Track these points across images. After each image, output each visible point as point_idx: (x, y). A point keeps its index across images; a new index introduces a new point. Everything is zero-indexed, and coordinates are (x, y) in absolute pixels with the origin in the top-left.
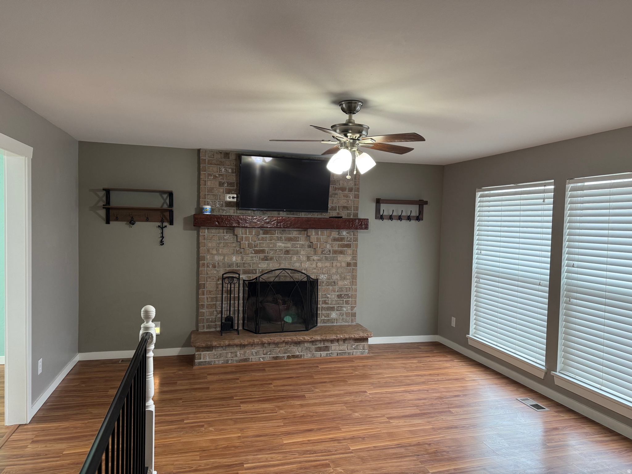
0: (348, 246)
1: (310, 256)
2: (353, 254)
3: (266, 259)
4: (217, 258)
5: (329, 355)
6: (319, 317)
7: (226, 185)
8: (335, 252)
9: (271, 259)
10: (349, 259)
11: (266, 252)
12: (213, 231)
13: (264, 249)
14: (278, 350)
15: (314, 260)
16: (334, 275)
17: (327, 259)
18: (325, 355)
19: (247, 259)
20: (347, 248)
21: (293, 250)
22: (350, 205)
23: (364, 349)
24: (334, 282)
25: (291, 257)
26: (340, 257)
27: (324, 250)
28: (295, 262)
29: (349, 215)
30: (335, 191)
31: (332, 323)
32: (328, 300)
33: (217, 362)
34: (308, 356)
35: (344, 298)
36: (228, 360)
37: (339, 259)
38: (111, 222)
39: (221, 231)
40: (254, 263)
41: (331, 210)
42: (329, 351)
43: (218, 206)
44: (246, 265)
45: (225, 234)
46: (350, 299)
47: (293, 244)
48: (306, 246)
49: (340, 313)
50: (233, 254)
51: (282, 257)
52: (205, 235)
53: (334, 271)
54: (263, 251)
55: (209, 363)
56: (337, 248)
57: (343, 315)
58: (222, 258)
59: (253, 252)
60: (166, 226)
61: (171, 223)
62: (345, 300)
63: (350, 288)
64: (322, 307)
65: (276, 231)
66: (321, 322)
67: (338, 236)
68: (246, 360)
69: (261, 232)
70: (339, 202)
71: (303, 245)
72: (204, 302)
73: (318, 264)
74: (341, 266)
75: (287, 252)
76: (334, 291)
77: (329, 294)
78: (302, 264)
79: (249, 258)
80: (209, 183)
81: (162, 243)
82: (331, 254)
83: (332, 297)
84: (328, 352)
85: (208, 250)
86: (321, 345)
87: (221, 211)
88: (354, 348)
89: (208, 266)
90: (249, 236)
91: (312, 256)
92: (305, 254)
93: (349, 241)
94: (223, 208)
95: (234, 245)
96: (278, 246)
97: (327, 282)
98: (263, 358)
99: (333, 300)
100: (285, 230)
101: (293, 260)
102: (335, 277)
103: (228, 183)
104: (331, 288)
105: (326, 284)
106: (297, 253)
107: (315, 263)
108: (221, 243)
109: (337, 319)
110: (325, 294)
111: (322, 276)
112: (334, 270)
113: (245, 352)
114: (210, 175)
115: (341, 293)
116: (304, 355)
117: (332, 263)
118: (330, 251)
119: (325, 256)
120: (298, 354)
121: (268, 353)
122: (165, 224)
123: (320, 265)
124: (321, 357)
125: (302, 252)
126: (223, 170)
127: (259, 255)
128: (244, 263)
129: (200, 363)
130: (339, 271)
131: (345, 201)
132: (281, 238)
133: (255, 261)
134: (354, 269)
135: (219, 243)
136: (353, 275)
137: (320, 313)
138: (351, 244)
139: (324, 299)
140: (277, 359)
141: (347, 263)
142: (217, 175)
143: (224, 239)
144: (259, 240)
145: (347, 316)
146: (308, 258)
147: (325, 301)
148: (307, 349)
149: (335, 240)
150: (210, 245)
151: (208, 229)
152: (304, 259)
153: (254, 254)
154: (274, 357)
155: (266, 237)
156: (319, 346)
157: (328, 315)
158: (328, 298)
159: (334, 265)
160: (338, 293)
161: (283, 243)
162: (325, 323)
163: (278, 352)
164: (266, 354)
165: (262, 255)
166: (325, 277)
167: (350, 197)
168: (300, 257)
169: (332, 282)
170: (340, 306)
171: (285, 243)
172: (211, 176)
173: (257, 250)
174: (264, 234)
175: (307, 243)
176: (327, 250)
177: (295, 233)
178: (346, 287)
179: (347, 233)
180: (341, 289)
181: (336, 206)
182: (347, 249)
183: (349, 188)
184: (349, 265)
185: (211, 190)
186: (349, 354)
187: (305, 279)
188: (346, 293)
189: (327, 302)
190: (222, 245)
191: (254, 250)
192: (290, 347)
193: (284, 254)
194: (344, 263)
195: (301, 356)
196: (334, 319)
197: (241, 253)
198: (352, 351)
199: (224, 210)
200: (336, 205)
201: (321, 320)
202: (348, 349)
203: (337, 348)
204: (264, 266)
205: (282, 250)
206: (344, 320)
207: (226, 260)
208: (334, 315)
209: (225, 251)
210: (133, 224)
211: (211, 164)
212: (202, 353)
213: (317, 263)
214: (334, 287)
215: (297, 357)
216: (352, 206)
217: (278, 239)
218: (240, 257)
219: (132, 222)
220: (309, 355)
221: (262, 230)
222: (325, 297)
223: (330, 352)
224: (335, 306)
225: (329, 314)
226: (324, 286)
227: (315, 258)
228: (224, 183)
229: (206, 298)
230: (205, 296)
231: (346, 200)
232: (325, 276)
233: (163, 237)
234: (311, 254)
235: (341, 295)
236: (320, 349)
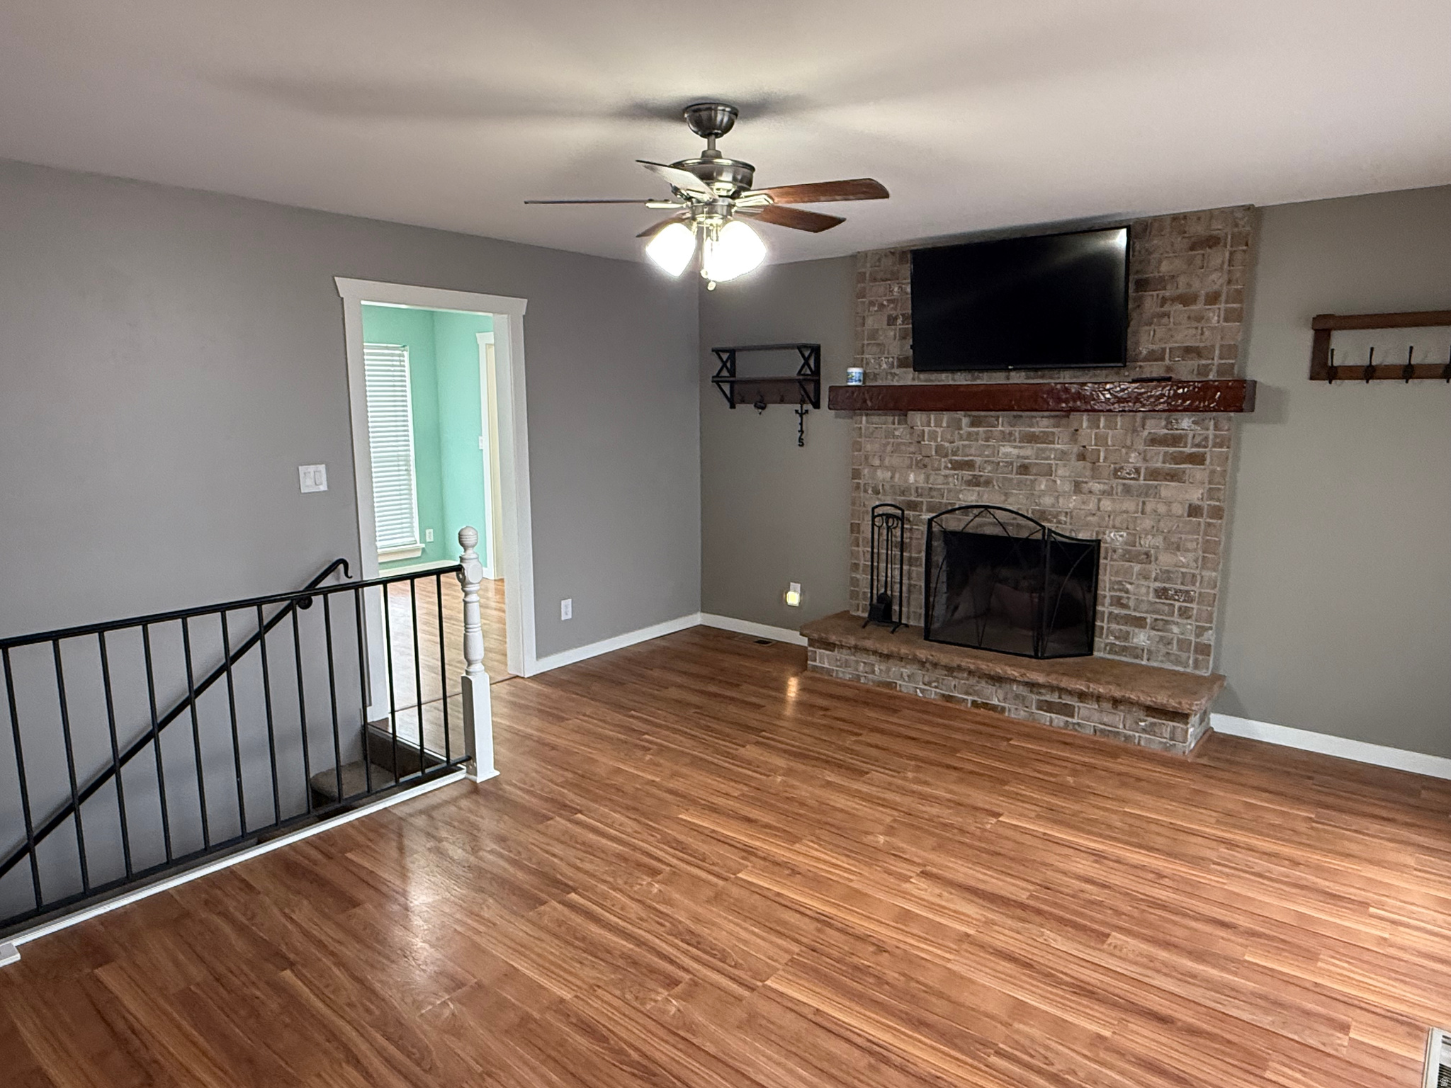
0: (1197, 459)
1: (1083, 482)
2: (1210, 483)
3: (975, 482)
4: (880, 474)
5: (1071, 727)
6: (1101, 637)
7: (899, 321)
8: (1154, 474)
9: (988, 483)
10: (1196, 495)
11: (977, 466)
12: (875, 419)
13: (972, 460)
14: (953, 683)
15: (1090, 492)
16: (1146, 535)
17: (1127, 490)
18: (1062, 724)
19: (937, 480)
20: (1191, 463)
21: (1036, 464)
22: (1208, 344)
23: (1172, 739)
24: (1147, 554)
25: (1033, 482)
26: (1168, 490)
27: (1122, 468)
28: (1043, 493)
29: (1204, 370)
30: (1162, 306)
31: (1136, 657)
32: (1128, 598)
33: (841, 675)
34: (1017, 713)
35: (1175, 600)
36: (858, 677)
37: (1164, 493)
38: (737, 406)
39: (890, 419)
40: (950, 491)
41: (1146, 359)
42: (1072, 716)
43: (884, 366)
44: (934, 493)
45: (896, 426)
46: (1194, 605)
47: (1038, 449)
48: (1074, 457)
49: (1161, 638)
50: (910, 467)
51: (1011, 479)
52: (860, 428)
53: (1147, 523)
54: (969, 465)
55: (829, 672)
56: (1159, 465)
57: (1169, 644)
58: (889, 474)
59: (950, 465)
60: (807, 411)
61: (817, 405)
62: (1177, 604)
63: (1194, 576)
64: (1110, 613)
65: (1000, 420)
66: (1105, 649)
67: (1166, 431)
68: (890, 685)
69: (965, 421)
70: (1172, 336)
71: (1063, 453)
72: (859, 560)
73: (1102, 503)
74: (1169, 514)
75: (1024, 469)
76: (1146, 578)
77: (1131, 584)
78: (1061, 500)
79: (940, 480)
80: (869, 321)
81: (801, 443)
82: (1142, 478)
83: (1141, 592)
84: (1070, 720)
85: (866, 458)
86: (1053, 698)
87: (889, 377)
88: (1144, 730)
89: (866, 491)
90: (938, 429)
91: (1086, 483)
92: (1067, 474)
93: (1198, 446)
94: (893, 371)
95: (912, 449)
96: (1003, 454)
97: (1129, 552)
98: (922, 691)
99: (1142, 601)
100: (1021, 416)
101: (1037, 488)
102: (1148, 542)
103: (903, 315)
104: (1137, 567)
105: (1124, 555)
106: (1049, 472)
107: (1094, 499)
108: (888, 443)
109: (1150, 652)
110: (1120, 583)
111: (1112, 535)
112: (1148, 521)
113: (888, 670)
114: (872, 303)
115: (1167, 585)
116: (1010, 710)
117: (1144, 503)
118: (1137, 471)
119: (1124, 485)
120: (995, 702)
121: (934, 684)
122: (805, 407)
123: (1107, 504)
124: (1051, 725)
125: (1060, 472)
126: (896, 289)
127: (960, 473)
128: (931, 488)
129: (815, 668)
130: (1162, 524)
131: (1194, 331)
132: (1010, 434)
133: (951, 486)
134: (1209, 524)
135: (886, 445)
136: (1207, 541)
137: (1102, 628)
138: (1204, 455)
139: (1118, 594)
140: (951, 702)
141: (1190, 505)
142: (885, 303)
143: (894, 436)
144: (961, 438)
145: (1180, 649)
146: (1077, 487)
147: (1120, 598)
148: (1017, 697)
149: (1154, 441)
150: (869, 447)
151: (867, 415)
152: (1067, 487)
153: (952, 469)
154: (943, 695)
155: (977, 433)
156: (1048, 698)
157: (1126, 636)
158: (1127, 592)
159: (1149, 508)
160: (1157, 584)
161: (1015, 447)
162: (1116, 653)
163: (954, 686)
164: (929, 684)
165: (967, 474)
166: (1120, 539)
167: (1208, 320)
168: (1055, 482)
169: (1139, 553)
170: (1162, 620)
171: (1020, 448)
172: (874, 305)
173: (956, 461)
174: (973, 424)
175: (1076, 449)
176: (1129, 467)
177: (1045, 422)
178: (1183, 570)
179: (1194, 422)
180: (1167, 575)
181: (1165, 349)
182: (1190, 466)
183: (1207, 295)
184: (1194, 511)
185: (873, 334)
186: (1127, 738)
187: (1039, 536)
188: (1182, 588)
189: (1124, 601)
190: (889, 448)
191: (951, 461)
192: (978, 682)
193: (1017, 474)
194: (1179, 505)
195: (1003, 709)
196: (1143, 650)
197: (925, 466)
198: (1137, 735)
199: (896, 374)
200: (1163, 346)
201: (1106, 645)
202: (1124, 727)
203: (1096, 716)
204: (970, 497)
205: (1012, 463)
206: (1173, 658)
207: (896, 480)
208: (1141, 638)
209: (895, 460)
210: (763, 408)
211: (875, 280)
212: (818, 651)
213: (1099, 500)
214: (1147, 566)
215: (994, 708)
216: (1213, 346)
217: (1004, 438)
218: (922, 476)
219: (761, 406)
220: (1022, 713)
221: (969, 416)
222: (1120, 590)
223: (1075, 720)
224: (1148, 616)
225: (1128, 633)
226: (1115, 560)
227: (1097, 487)
228: (896, 318)
229: (861, 554)
230: (860, 549)
231: (1197, 328)
232: (1121, 536)
233: (802, 431)
234: (1086, 477)
235: (1165, 590)
236: (1049, 707)
